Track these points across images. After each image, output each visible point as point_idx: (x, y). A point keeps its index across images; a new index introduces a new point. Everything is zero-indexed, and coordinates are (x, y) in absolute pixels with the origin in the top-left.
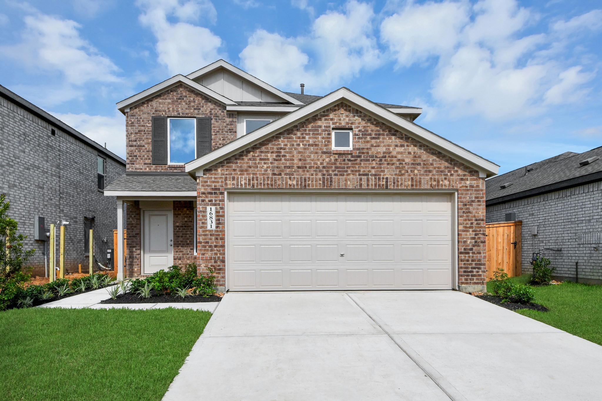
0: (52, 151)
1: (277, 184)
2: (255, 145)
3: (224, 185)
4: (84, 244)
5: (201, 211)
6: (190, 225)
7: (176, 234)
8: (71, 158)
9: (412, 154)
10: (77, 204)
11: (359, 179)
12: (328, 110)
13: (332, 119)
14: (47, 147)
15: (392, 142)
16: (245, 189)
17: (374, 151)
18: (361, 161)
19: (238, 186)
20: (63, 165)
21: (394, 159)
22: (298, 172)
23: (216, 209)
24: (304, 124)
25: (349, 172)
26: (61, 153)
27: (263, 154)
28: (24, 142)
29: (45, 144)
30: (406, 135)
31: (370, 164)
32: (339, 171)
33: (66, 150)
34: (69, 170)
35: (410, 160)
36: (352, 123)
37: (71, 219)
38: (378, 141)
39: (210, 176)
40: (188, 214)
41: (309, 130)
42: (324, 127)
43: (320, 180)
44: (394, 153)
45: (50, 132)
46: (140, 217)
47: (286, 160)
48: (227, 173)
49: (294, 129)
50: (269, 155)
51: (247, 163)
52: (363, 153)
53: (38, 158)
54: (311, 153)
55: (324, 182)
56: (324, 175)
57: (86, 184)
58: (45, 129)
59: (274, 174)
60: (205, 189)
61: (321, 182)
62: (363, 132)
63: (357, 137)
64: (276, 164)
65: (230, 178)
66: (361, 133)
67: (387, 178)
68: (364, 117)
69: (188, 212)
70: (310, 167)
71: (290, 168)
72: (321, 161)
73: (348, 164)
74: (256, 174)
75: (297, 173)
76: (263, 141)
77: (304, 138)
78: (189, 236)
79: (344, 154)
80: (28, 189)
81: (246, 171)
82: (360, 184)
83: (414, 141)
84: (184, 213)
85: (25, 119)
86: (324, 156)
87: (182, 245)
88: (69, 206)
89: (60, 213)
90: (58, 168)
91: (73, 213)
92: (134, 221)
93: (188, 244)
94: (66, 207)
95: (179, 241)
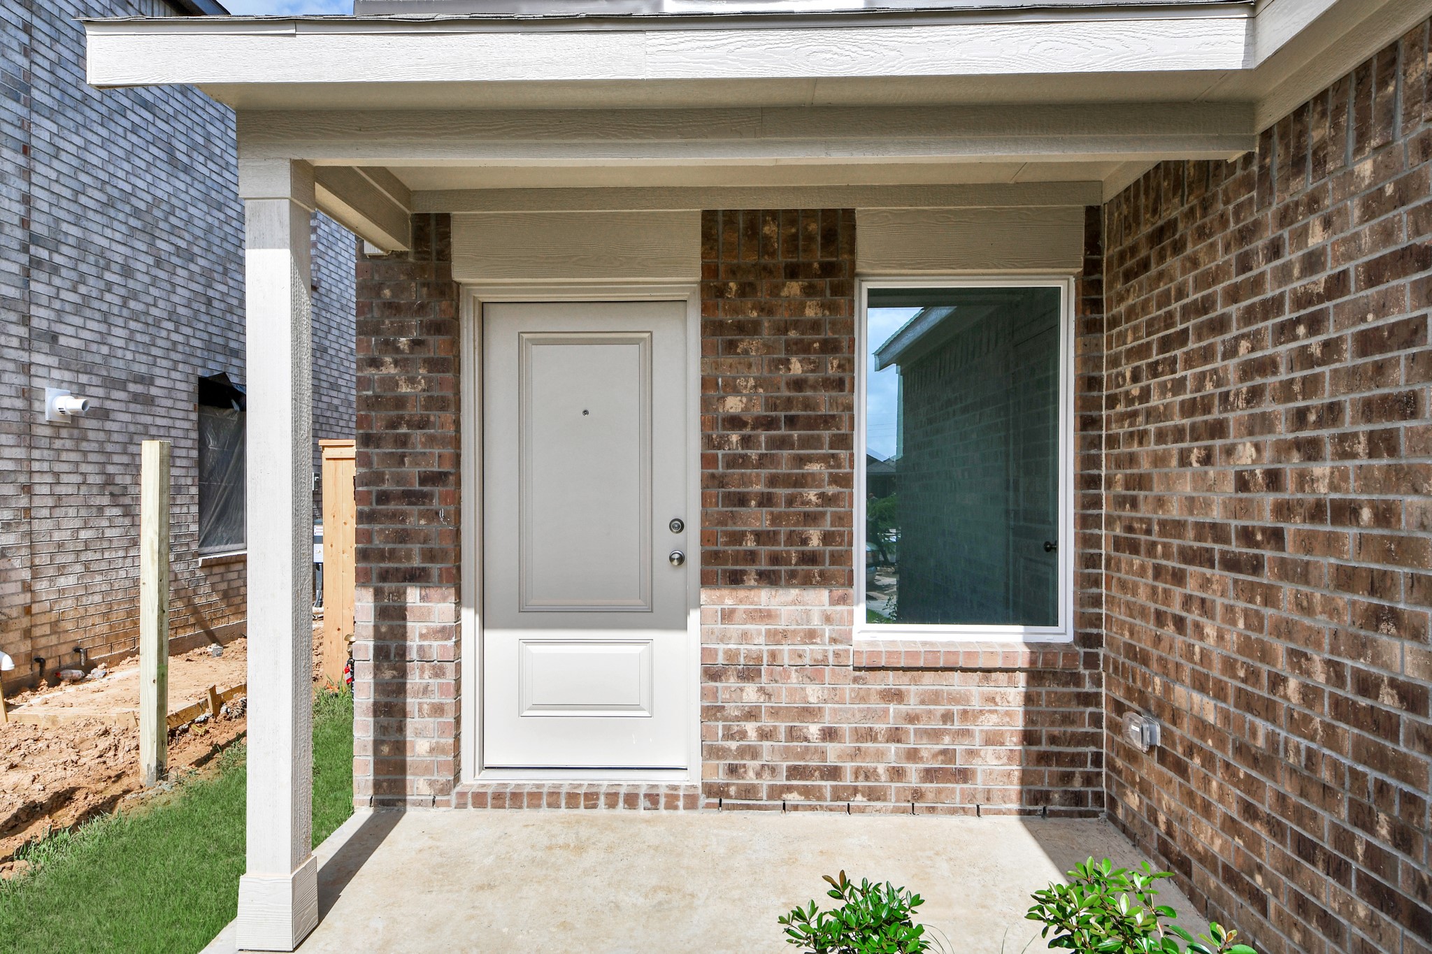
4: (195, 509)
6: (823, 411)
7: (719, 481)
10: (154, 311)
20: (56, 93)
26: (36, 22)
37: (111, 383)
40: (816, 326)
46: (454, 344)
57: (211, 226)
69: (811, 313)
78: (821, 496)
84: (783, 315)
87: (764, 567)
88: (97, 316)
89: (26, 345)
90: (18, 101)
91: (129, 356)
92: (412, 381)
93: (811, 558)
94: (78, 321)
95: (743, 534)
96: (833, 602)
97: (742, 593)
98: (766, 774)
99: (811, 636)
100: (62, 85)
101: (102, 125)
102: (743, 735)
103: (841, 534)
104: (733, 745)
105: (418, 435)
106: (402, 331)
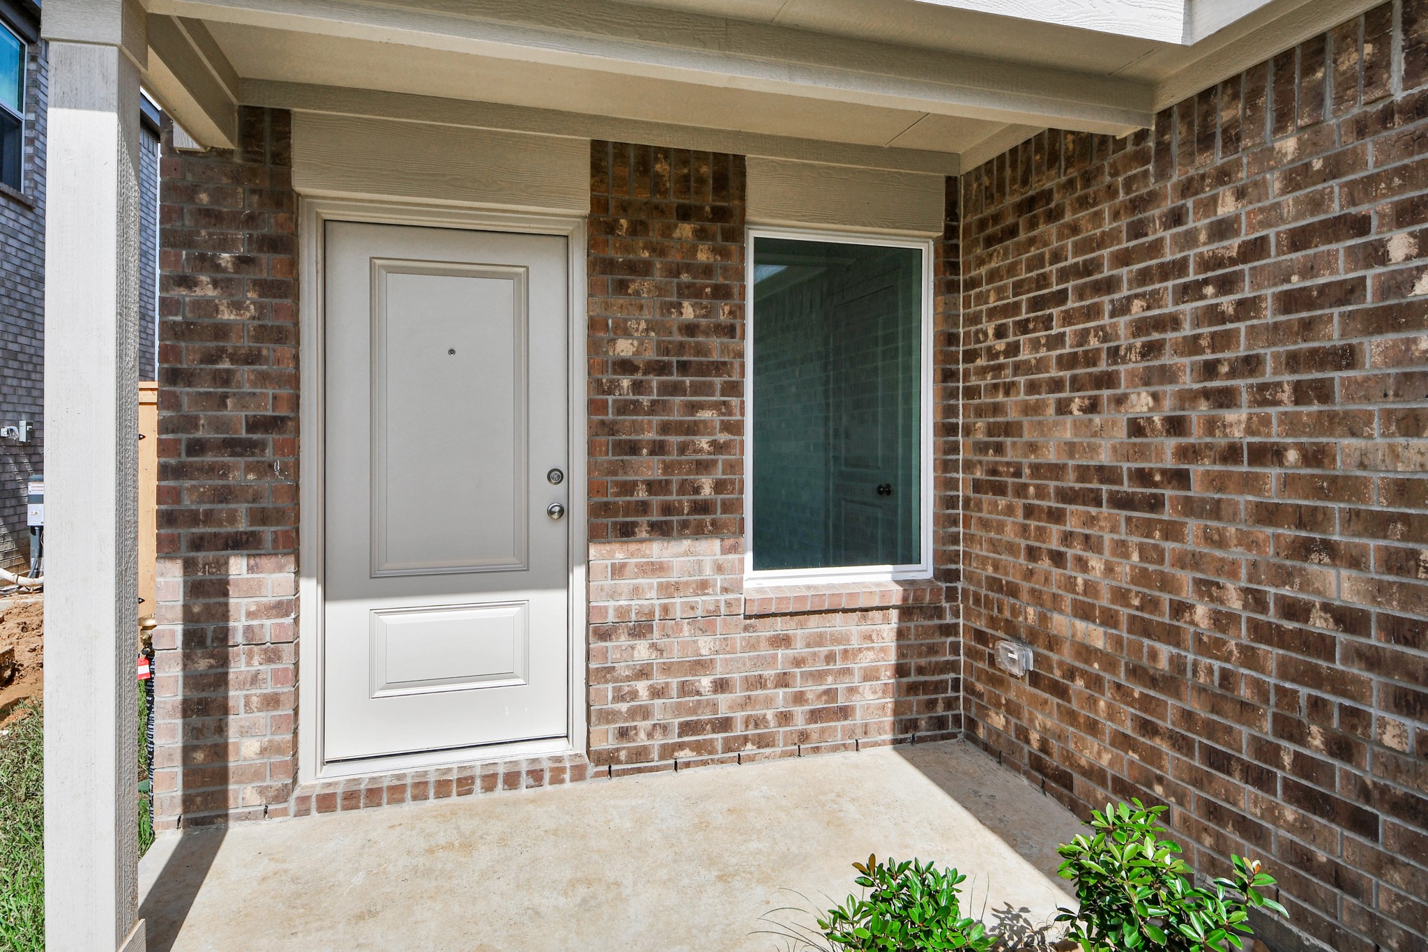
6: (715, 357)
7: (609, 428)
40: (707, 270)
46: (293, 265)
69: (703, 255)
78: (713, 443)
84: (675, 257)
87: (656, 518)
92: (238, 306)
93: (703, 507)
95: (635, 483)
96: (725, 551)
97: (633, 547)
98: (658, 734)
99: (703, 586)
102: (634, 695)
103: (732, 482)
104: (623, 707)
106: (223, 245)
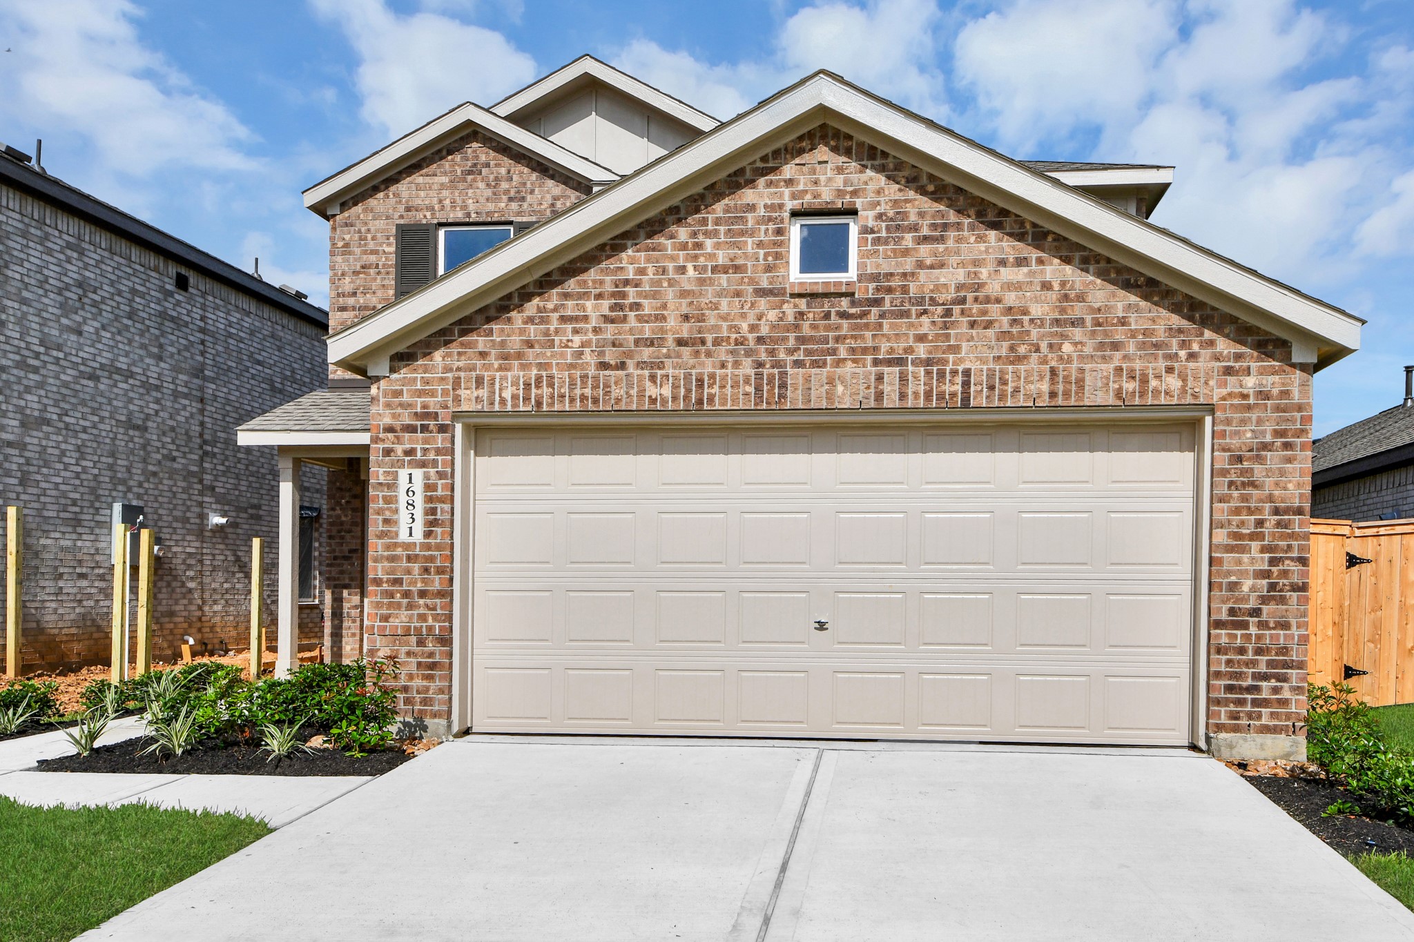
0: (176, 332)
1: (613, 395)
2: (548, 274)
3: (450, 404)
5: (381, 484)
8: (243, 351)
9: (1056, 287)
10: (262, 471)
11: (873, 378)
12: (776, 153)
13: (789, 182)
14: (159, 320)
15: (987, 251)
16: (517, 414)
17: (924, 282)
18: (882, 316)
19: (492, 404)
20: (215, 369)
21: (994, 309)
22: (679, 356)
23: (427, 477)
24: (699, 203)
25: (843, 353)
26: (207, 338)
27: (570, 303)
28: (78, 305)
29: (153, 312)
30: (1034, 225)
31: (911, 325)
32: (808, 353)
33: (225, 330)
34: (237, 382)
35: (1046, 308)
36: (855, 193)
37: (239, 509)
38: (941, 247)
39: (409, 376)
41: (717, 222)
42: (763, 210)
43: (747, 381)
44: (993, 288)
45: (173, 282)
47: (640, 319)
48: (461, 364)
49: (670, 219)
50: (589, 304)
51: (522, 331)
52: (890, 290)
53: (127, 348)
54: (719, 295)
55: (758, 389)
56: (760, 365)
58: (153, 274)
59: (604, 366)
60: (394, 416)
61: (750, 389)
62: (892, 220)
63: (870, 237)
64: (610, 331)
65: (468, 380)
66: (884, 225)
67: (967, 373)
68: (895, 169)
70: (717, 342)
71: (652, 344)
72: (751, 319)
73: (838, 328)
74: (546, 366)
75: (674, 360)
76: (571, 262)
77: (698, 246)
79: (826, 295)
80: (90, 431)
81: (519, 356)
82: (876, 392)
83: (1064, 243)
85: (86, 246)
86: (763, 303)
88: (234, 476)
89: (201, 493)
90: (198, 378)
91: (249, 495)
92: (346, 516)
94: (224, 479)
100: (218, 365)
101: (237, 379)
105: (348, 536)
106: (343, 498)
